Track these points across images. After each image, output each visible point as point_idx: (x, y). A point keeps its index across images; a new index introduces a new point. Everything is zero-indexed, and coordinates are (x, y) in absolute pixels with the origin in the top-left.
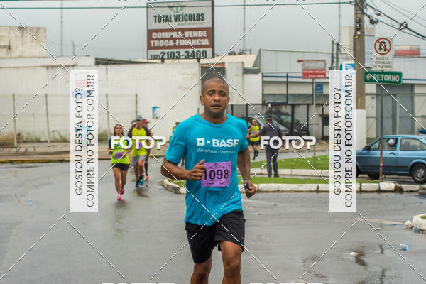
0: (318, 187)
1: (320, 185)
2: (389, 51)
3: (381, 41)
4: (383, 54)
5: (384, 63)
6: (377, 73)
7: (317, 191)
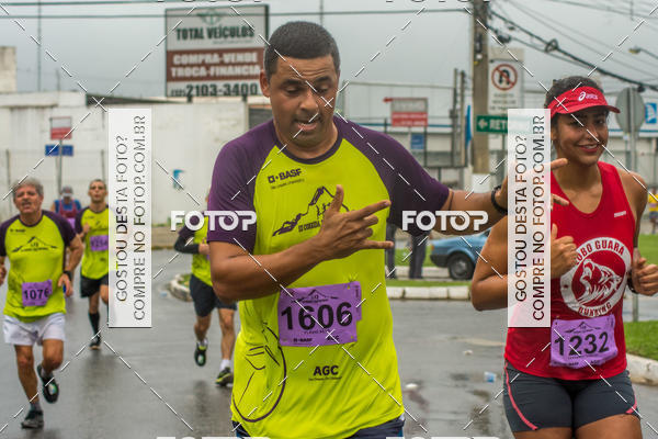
0: (404, 293)
1: (408, 289)
2: (514, 84)
3: (502, 69)
4: (504, 89)
5: (506, 102)
6: (495, 118)
7: (403, 298)
